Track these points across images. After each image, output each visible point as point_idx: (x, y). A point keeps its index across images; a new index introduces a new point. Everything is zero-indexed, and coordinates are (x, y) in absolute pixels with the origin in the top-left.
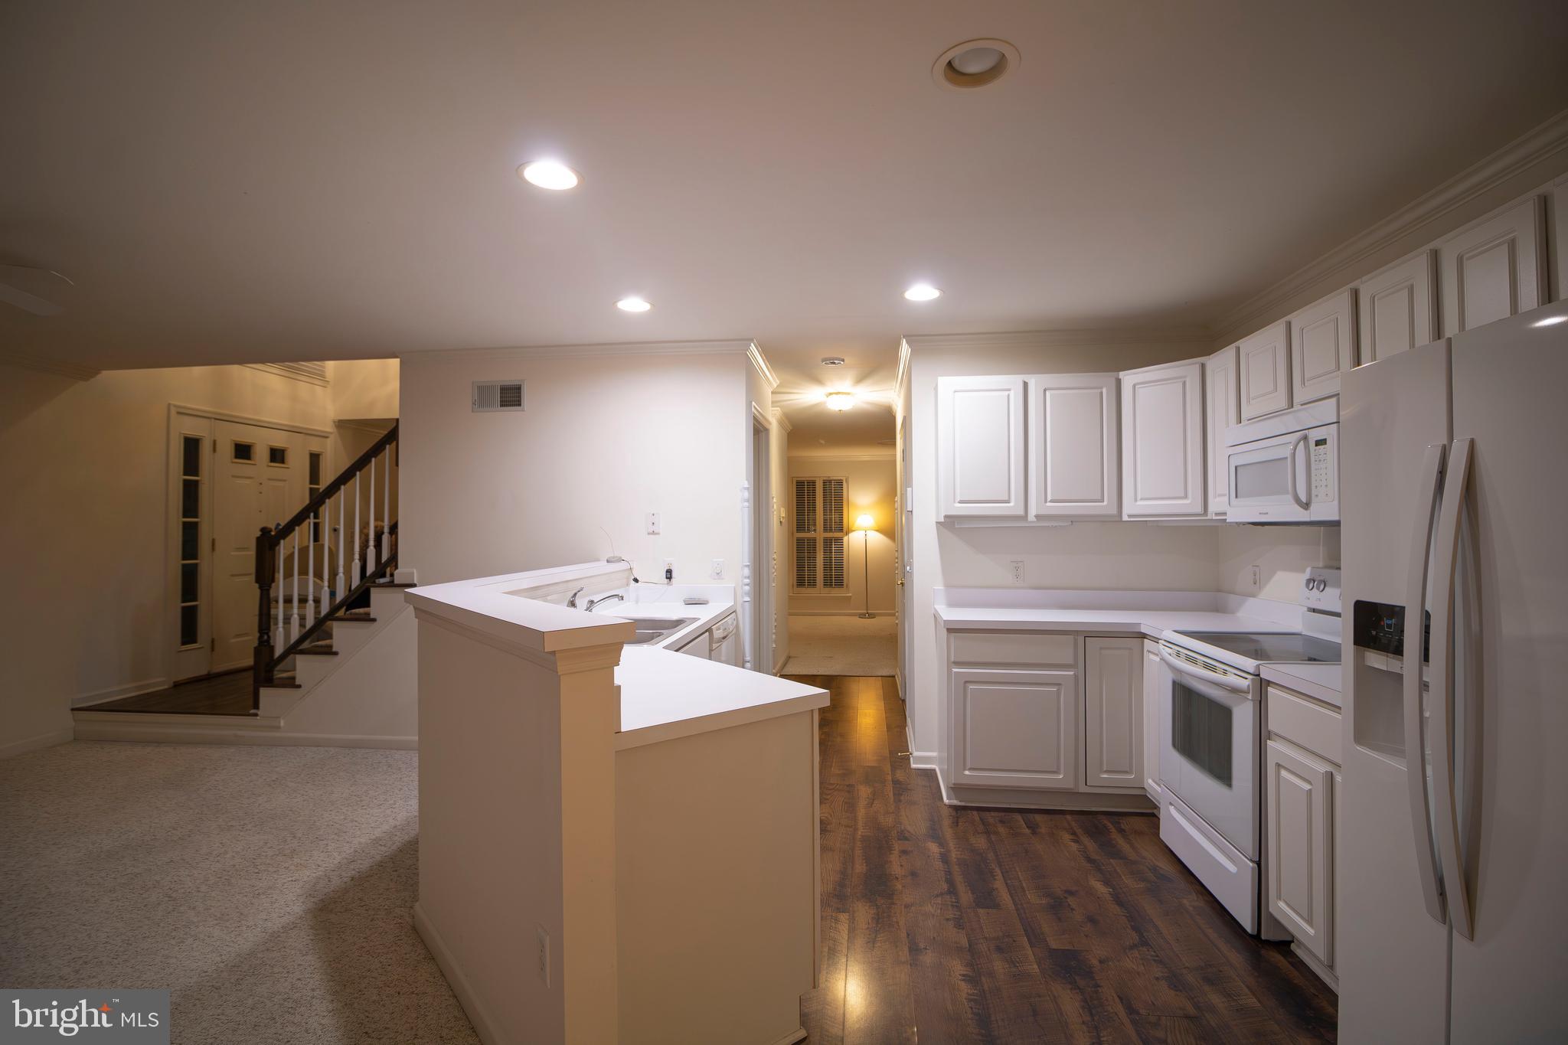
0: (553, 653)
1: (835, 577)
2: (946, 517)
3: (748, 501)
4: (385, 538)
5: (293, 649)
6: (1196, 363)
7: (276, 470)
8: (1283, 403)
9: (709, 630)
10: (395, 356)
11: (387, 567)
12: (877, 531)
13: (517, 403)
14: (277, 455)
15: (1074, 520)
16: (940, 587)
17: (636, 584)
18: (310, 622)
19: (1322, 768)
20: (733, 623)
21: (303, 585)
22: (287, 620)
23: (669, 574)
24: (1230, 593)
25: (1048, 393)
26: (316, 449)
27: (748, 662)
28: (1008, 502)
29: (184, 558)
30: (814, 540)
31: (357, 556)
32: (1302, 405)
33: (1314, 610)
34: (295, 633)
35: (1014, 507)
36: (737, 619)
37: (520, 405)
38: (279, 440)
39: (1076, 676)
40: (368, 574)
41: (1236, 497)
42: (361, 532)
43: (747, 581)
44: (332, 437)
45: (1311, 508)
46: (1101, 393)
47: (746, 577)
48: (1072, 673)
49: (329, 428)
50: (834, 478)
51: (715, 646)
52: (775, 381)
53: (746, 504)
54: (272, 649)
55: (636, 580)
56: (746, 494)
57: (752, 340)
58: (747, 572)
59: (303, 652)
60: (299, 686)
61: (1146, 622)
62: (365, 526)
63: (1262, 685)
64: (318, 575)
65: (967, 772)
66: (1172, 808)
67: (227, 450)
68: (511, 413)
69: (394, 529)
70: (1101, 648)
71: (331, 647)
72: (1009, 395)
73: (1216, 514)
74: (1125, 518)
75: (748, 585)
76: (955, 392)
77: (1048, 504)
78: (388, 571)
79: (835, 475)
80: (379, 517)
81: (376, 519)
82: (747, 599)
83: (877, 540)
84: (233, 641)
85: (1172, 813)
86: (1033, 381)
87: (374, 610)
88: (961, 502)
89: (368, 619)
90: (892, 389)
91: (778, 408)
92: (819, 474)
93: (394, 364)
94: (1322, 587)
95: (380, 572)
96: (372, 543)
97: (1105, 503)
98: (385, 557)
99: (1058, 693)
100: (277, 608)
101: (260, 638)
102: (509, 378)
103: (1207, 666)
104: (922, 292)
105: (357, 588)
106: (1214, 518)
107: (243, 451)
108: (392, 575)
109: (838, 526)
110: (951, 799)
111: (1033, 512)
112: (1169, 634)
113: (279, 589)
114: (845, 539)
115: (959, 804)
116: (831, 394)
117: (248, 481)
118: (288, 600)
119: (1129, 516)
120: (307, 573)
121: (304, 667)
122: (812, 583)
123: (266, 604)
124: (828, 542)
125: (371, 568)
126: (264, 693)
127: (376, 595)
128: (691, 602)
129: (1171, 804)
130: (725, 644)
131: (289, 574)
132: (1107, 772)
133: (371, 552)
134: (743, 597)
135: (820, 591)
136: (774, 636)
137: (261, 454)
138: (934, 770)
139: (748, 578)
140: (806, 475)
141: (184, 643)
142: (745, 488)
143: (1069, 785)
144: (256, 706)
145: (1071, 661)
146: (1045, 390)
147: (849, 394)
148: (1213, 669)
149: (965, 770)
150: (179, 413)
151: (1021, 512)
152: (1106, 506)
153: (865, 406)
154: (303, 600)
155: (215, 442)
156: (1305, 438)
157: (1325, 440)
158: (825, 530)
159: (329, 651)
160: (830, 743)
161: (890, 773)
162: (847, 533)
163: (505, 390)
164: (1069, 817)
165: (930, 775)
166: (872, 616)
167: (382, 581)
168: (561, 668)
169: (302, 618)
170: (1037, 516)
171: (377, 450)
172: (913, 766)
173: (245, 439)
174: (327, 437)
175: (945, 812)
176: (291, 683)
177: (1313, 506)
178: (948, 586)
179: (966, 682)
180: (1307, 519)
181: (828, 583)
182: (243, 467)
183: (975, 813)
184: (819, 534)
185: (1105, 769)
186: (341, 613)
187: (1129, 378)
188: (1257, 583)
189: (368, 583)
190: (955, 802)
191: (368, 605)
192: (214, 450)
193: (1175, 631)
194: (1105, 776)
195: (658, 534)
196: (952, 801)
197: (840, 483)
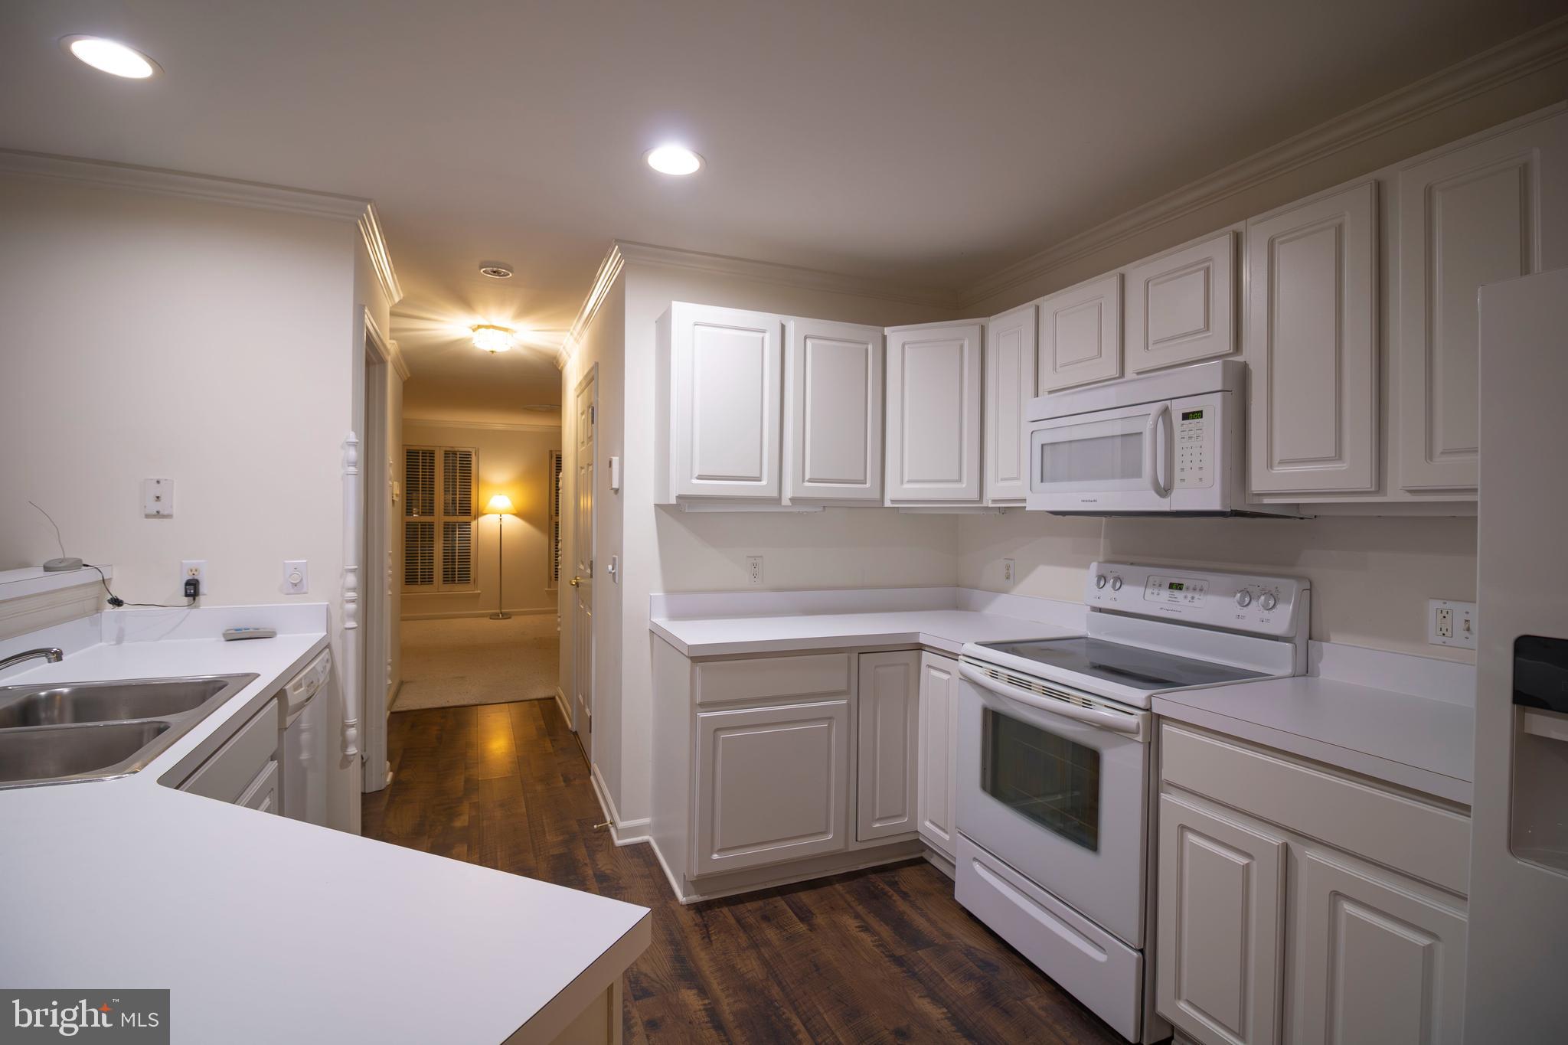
1: (459, 569)
2: (679, 497)
3: (355, 464)
6: (975, 324)
8: (1114, 371)
9: (281, 695)
12: (514, 514)
15: (826, 504)
16: (658, 593)
17: (121, 609)
19: (1276, 839)
20: (325, 667)
23: (192, 589)
24: (976, 588)
25: (809, 342)
27: (352, 726)
28: (759, 479)
30: (431, 525)
32: (1138, 374)
33: (1101, 610)
35: (765, 487)
36: (332, 660)
39: (849, 705)
41: (1042, 481)
43: (352, 595)
45: (1172, 494)
46: (867, 350)
47: (350, 590)
48: (844, 702)
50: (461, 449)
51: (289, 720)
52: (398, 293)
53: (352, 469)
55: (117, 602)
56: (352, 454)
57: (369, 201)
58: (351, 580)
61: (928, 628)
63: (1155, 721)
65: (715, 856)
66: (977, 866)
70: (876, 667)
72: (763, 339)
73: (994, 501)
74: (888, 504)
75: (353, 601)
76: (695, 325)
77: (807, 484)
79: (462, 445)
82: (353, 624)
83: (513, 525)
85: (979, 872)
86: (792, 324)
88: (700, 477)
90: (568, 331)
91: (398, 340)
92: (441, 444)
94: (1118, 585)
97: (868, 485)
99: (830, 727)
103: (1047, 692)
104: (673, 160)
106: (991, 505)
109: (464, 507)
110: (689, 895)
111: (788, 493)
112: (971, 648)
114: (473, 524)
115: (699, 899)
116: (479, 327)
119: (893, 501)
122: (428, 579)
124: (449, 529)
128: (237, 636)
129: (975, 859)
130: (306, 713)
132: (880, 819)
134: (343, 622)
135: (438, 587)
136: (389, 668)
138: (647, 844)
139: (354, 589)
140: (420, 443)
142: (350, 444)
143: (839, 846)
145: (844, 687)
146: (806, 338)
147: (506, 330)
148: (1065, 698)
149: (713, 852)
151: (775, 494)
152: (867, 489)
153: (523, 352)
156: (1166, 412)
157: (1201, 412)
158: (446, 513)
160: (485, 823)
161: (588, 861)
162: (476, 517)
164: (838, 887)
165: (642, 851)
166: (506, 616)
170: (793, 500)
172: (618, 842)
175: (687, 919)
177: (1175, 493)
178: (669, 591)
179: (717, 730)
180: (1166, 508)
181: (449, 578)
183: (725, 910)
184: (439, 519)
185: (877, 816)
187: (896, 336)
188: (1011, 577)
190: (695, 898)
193: (976, 643)
194: (877, 825)
195: (169, 516)
196: (691, 897)
197: (466, 457)
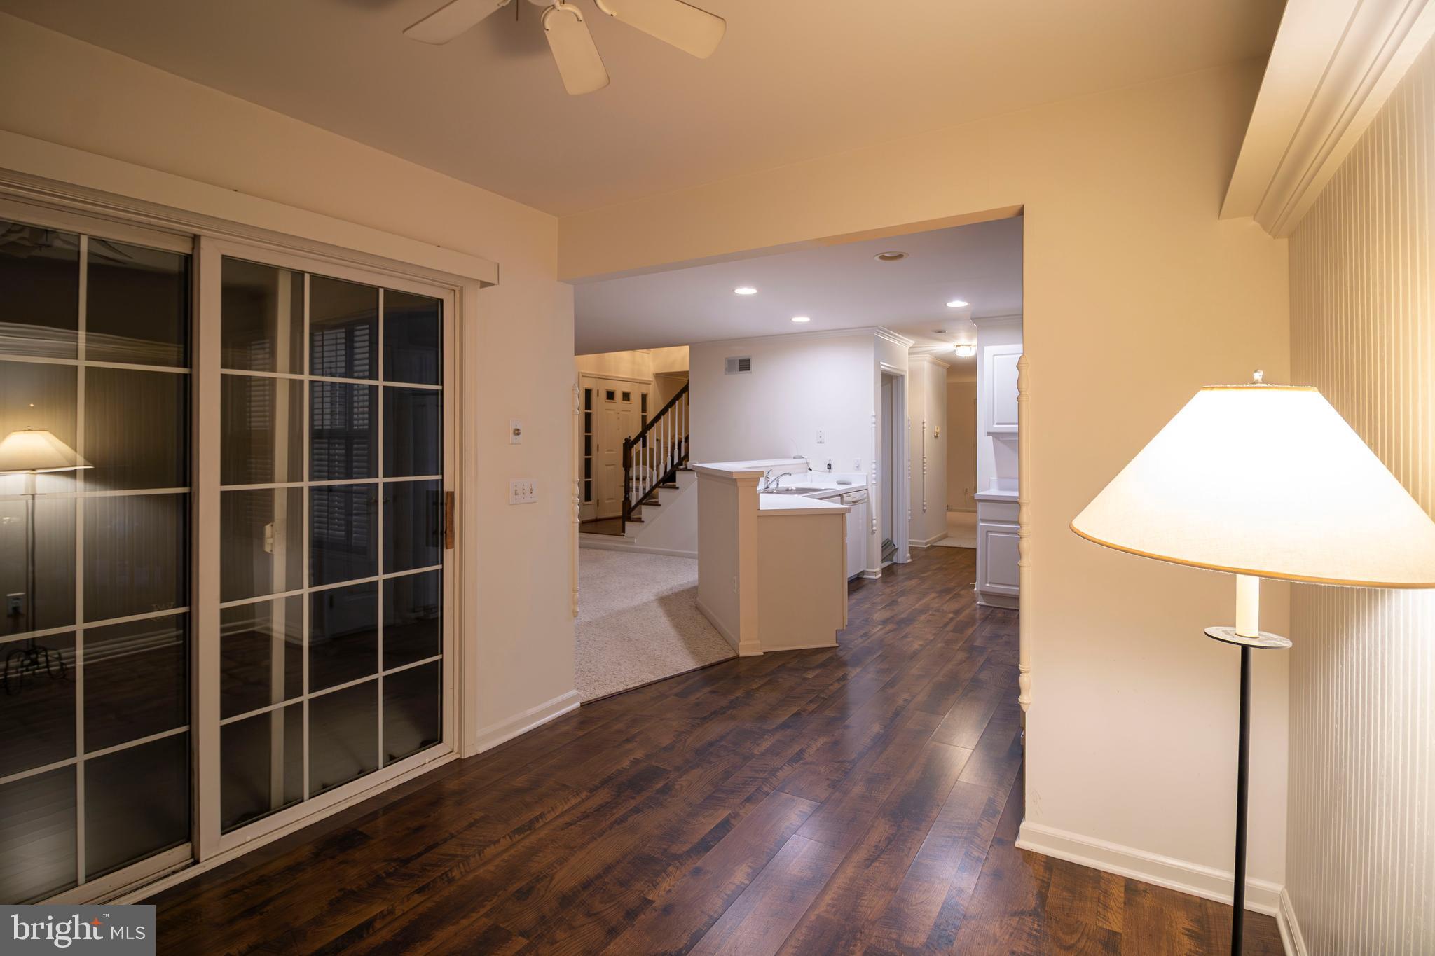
0: (735, 479)
3: (875, 424)
4: (683, 444)
5: (640, 503)
7: (626, 405)
10: (686, 345)
11: (684, 458)
13: (748, 368)
14: (626, 396)
16: (994, 478)
17: (811, 472)
18: (648, 489)
21: (645, 470)
22: (637, 489)
23: (829, 466)
26: (645, 392)
27: (874, 519)
29: (586, 455)
31: (669, 454)
34: (641, 495)
37: (749, 370)
38: (626, 387)
40: (675, 463)
42: (671, 439)
43: (874, 471)
44: (653, 384)
47: (873, 469)
49: (651, 378)
52: (910, 342)
54: (630, 502)
55: (810, 469)
56: (874, 420)
57: (877, 326)
58: (874, 466)
59: (644, 504)
60: (643, 522)
62: (673, 437)
64: (652, 467)
65: (988, 585)
67: (603, 395)
68: (744, 374)
69: (687, 439)
71: (657, 502)
75: (874, 474)
76: (994, 355)
78: (684, 462)
80: (680, 433)
81: (678, 434)
82: (874, 482)
84: (607, 502)
87: (678, 484)
89: (675, 488)
91: (928, 355)
93: (686, 349)
95: (680, 463)
96: (676, 447)
98: (683, 455)
100: (632, 482)
101: (625, 496)
102: (743, 355)
104: (957, 304)
105: (670, 471)
107: (610, 395)
108: (686, 465)
113: (633, 473)
115: (986, 604)
116: (959, 346)
117: (612, 412)
118: (638, 479)
120: (646, 465)
121: (646, 511)
123: (628, 479)
125: (676, 461)
126: (628, 524)
127: (679, 475)
128: (841, 483)
131: (638, 464)
133: (676, 451)
134: (872, 481)
137: (618, 396)
139: (875, 469)
141: (586, 501)
142: (873, 416)
144: (624, 531)
149: (986, 583)
150: (583, 376)
154: (644, 479)
155: (598, 391)
159: (657, 504)
163: (741, 361)
167: (681, 467)
168: (739, 484)
169: (644, 488)
171: (678, 397)
173: (611, 389)
174: (650, 384)
176: (639, 520)
178: (1000, 477)
179: (987, 531)
182: (610, 404)
186: (661, 485)
189: (675, 467)
190: (983, 603)
191: (674, 481)
192: (598, 395)
195: (823, 443)
196: (981, 602)
